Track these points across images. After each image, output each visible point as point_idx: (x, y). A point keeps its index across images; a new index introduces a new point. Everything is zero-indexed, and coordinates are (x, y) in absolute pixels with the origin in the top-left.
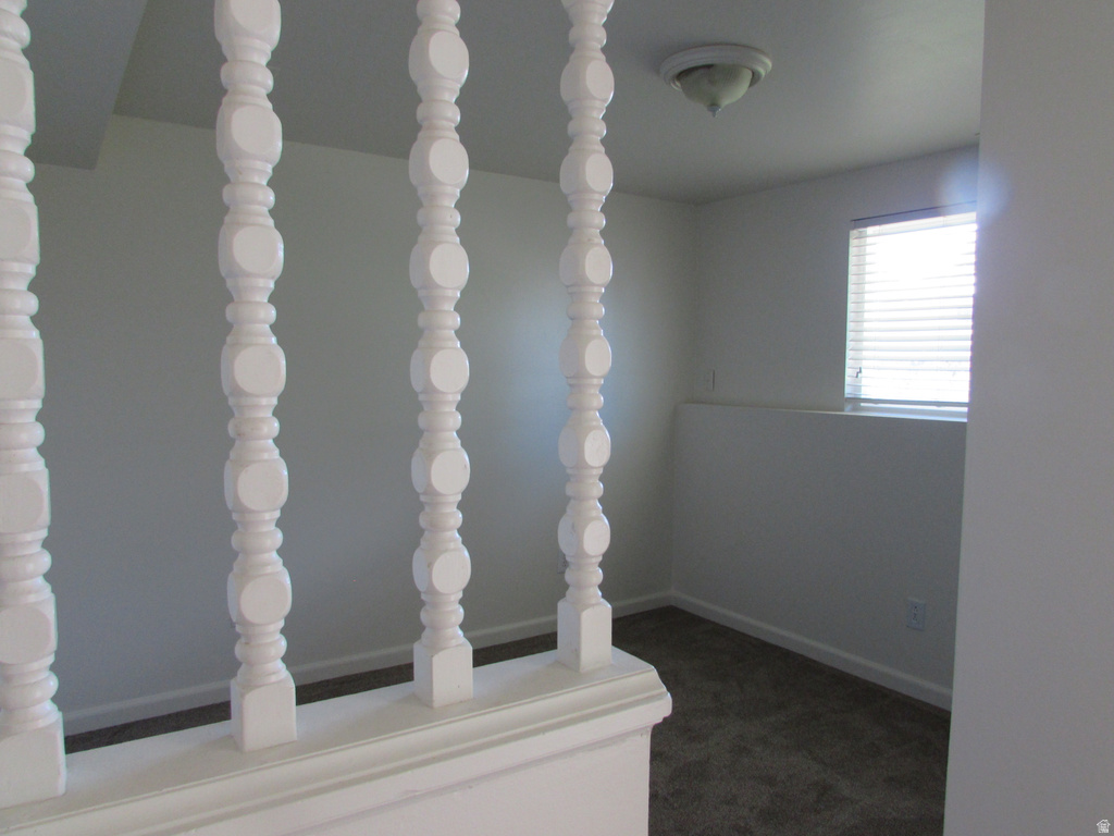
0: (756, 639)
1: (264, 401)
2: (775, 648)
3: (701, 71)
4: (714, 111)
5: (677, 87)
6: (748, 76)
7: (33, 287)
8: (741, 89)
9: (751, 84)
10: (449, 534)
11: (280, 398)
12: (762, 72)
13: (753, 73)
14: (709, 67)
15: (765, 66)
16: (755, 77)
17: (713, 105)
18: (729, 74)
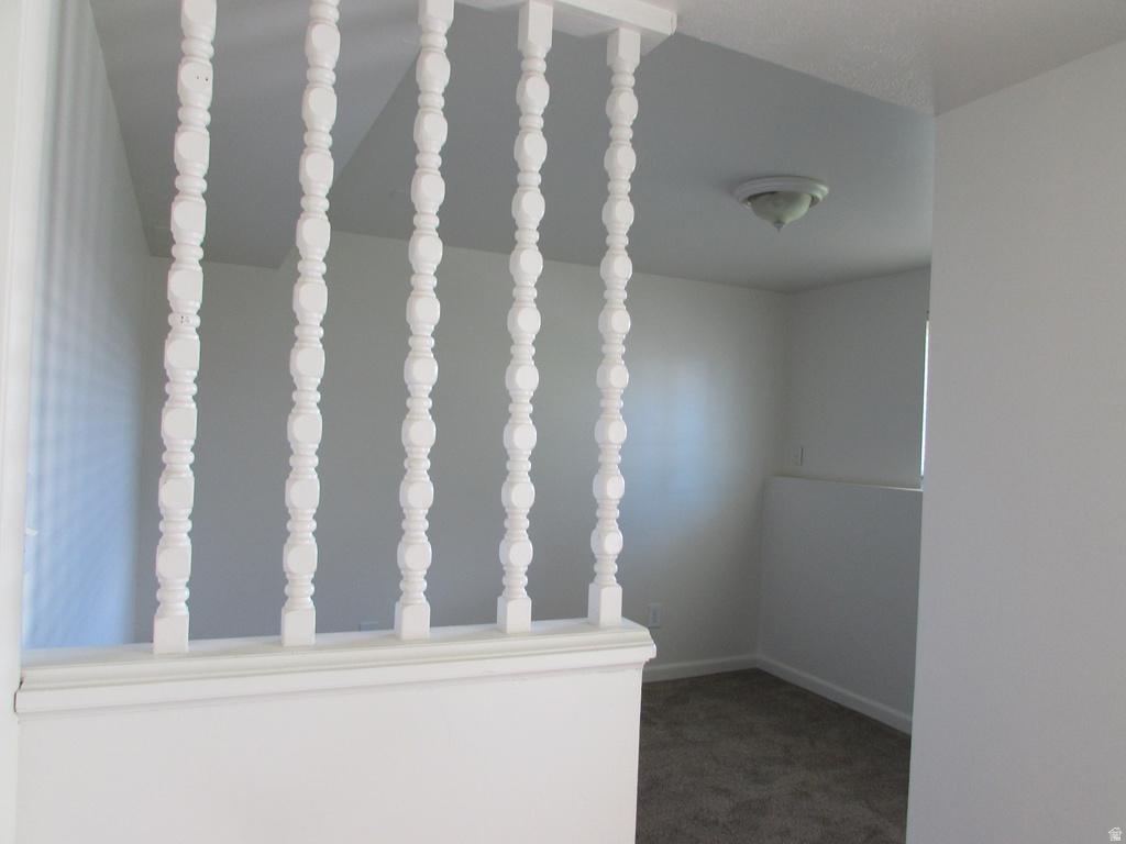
0: (834, 703)
1: (424, 450)
2: (852, 712)
3: (766, 196)
4: (779, 228)
5: (748, 207)
6: (807, 201)
7: (319, 389)
8: (803, 209)
9: (810, 206)
10: (521, 532)
11: (431, 449)
12: (819, 196)
13: (813, 197)
14: (773, 193)
15: (822, 191)
16: (814, 200)
17: (779, 223)
18: (792, 198)
